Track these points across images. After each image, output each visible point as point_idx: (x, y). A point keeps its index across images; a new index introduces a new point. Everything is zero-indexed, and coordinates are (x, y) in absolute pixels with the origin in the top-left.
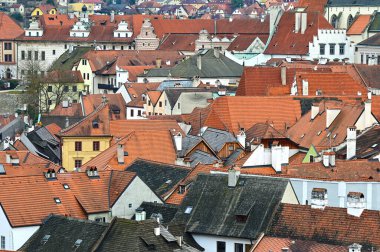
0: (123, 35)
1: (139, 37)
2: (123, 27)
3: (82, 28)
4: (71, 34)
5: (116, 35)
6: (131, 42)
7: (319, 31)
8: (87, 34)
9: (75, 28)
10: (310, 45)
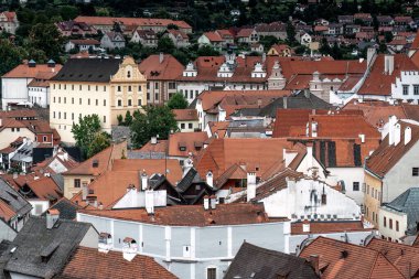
0: (259, 76)
1: (271, 78)
2: (259, 68)
3: (227, 69)
4: (219, 75)
5: (253, 76)
6: (264, 83)
7: (403, 73)
8: (230, 75)
9: (222, 69)
10: (393, 86)
